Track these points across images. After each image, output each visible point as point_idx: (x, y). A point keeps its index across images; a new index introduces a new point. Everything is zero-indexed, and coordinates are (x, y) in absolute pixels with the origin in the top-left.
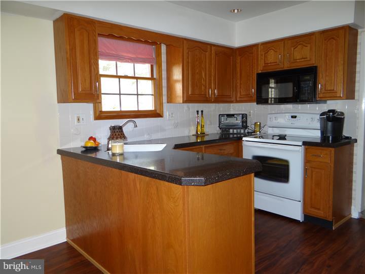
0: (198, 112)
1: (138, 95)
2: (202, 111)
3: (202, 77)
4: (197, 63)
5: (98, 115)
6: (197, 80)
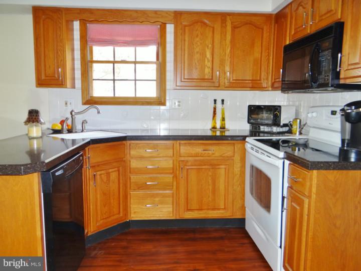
0: (215, 101)
1: (135, 80)
2: (223, 101)
3: (206, 57)
4: (198, 39)
5: (86, 100)
6: (196, 61)
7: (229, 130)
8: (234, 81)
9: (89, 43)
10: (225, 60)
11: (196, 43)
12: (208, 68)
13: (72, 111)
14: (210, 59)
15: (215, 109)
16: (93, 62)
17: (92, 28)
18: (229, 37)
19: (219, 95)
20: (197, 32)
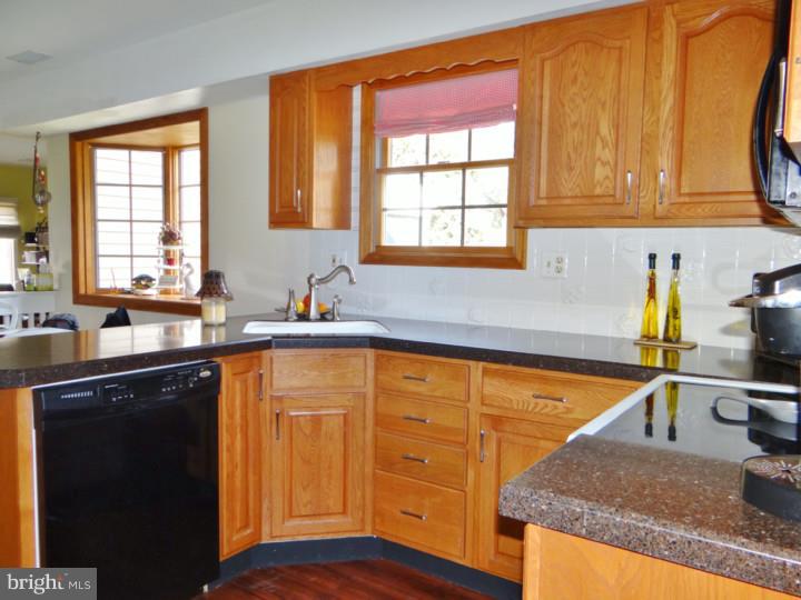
0: (652, 257)
1: (463, 207)
2: (676, 258)
3: (598, 133)
4: (574, 89)
5: (367, 253)
6: (571, 150)
7: (694, 347)
8: (687, 199)
9: (379, 133)
10: (657, 138)
11: (573, 100)
12: (604, 164)
13: (312, 276)
14: (610, 139)
15: (652, 281)
16: (385, 170)
17: (387, 98)
18: (669, 68)
19: (664, 240)
20: (576, 69)
